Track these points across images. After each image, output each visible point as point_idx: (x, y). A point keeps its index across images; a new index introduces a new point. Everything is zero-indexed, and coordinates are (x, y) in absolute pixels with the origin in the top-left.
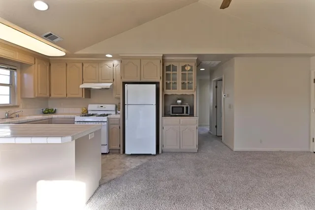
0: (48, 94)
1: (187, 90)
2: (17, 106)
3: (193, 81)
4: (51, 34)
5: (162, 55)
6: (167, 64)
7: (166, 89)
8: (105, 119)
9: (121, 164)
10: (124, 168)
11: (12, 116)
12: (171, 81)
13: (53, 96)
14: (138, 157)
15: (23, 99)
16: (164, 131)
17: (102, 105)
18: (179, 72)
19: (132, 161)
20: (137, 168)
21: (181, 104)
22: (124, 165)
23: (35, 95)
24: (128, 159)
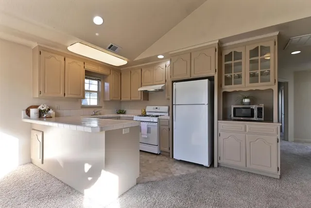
0: (119, 98)
1: (260, 83)
2: (101, 107)
3: (272, 69)
4: (112, 46)
5: (217, 42)
6: (227, 52)
7: (226, 85)
8: (155, 119)
9: (166, 168)
10: (167, 173)
11: (97, 114)
12: (233, 74)
13: (122, 99)
14: (187, 165)
15: (105, 101)
16: (221, 139)
17: (157, 107)
18: (246, 60)
19: (178, 168)
20: (180, 177)
21: (250, 104)
22: (169, 170)
23: (110, 98)
24: (176, 164)
